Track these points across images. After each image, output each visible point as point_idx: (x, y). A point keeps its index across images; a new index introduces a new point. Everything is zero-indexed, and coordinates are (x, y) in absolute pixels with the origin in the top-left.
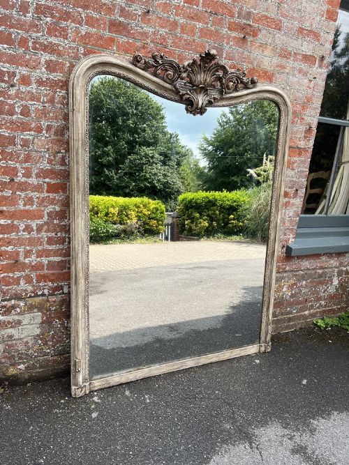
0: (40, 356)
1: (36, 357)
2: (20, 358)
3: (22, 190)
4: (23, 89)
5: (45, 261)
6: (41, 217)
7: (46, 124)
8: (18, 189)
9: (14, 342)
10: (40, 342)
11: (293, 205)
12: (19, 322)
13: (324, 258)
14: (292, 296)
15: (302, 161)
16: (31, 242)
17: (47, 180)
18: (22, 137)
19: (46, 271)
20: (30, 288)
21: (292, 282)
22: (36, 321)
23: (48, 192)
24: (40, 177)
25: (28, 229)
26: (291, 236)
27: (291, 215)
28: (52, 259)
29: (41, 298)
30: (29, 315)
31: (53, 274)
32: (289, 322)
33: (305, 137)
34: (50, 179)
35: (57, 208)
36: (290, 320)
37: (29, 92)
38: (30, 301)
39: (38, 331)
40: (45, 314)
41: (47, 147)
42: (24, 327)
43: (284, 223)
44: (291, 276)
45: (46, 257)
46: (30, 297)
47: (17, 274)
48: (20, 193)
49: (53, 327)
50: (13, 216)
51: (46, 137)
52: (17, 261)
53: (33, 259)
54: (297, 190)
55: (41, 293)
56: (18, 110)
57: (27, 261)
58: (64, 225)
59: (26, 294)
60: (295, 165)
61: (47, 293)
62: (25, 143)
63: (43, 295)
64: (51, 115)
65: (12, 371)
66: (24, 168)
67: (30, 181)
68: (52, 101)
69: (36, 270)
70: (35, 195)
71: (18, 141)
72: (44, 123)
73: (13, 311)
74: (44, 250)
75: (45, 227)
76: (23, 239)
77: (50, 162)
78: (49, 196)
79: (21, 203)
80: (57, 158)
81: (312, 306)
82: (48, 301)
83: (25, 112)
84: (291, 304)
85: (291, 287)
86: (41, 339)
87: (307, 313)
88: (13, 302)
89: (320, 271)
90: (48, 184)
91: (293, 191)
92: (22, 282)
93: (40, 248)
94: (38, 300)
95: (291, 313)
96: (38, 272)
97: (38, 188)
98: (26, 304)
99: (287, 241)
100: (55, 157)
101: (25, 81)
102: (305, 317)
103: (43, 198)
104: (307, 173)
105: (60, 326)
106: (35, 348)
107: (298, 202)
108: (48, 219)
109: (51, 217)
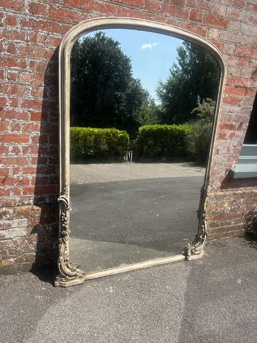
0: (27, 253)
1: (23, 253)
2: (11, 254)
3: (10, 118)
4: (9, 28)
5: (30, 177)
6: (27, 141)
7: (30, 60)
8: (7, 116)
9: (6, 241)
10: (27, 241)
11: (238, 136)
12: (9, 226)
14: (232, 210)
15: (248, 99)
16: (18, 161)
17: (31, 109)
18: (9, 71)
19: (31, 186)
20: (18, 199)
21: (232, 199)
22: (23, 225)
23: (32, 119)
24: (25, 107)
25: (16, 150)
26: (234, 162)
27: (235, 144)
28: (36, 175)
29: (27, 207)
30: (17, 220)
31: (37, 188)
32: (227, 230)
33: (252, 78)
34: (34, 108)
35: (40, 134)
37: (14, 31)
38: (18, 209)
39: (25, 233)
40: (30, 220)
41: (30, 80)
42: (13, 229)
43: (228, 150)
44: (232, 194)
45: (31, 174)
46: (18, 205)
47: (8, 187)
48: (8, 120)
49: (37, 230)
50: (3, 139)
51: (30, 72)
52: (7, 176)
53: (20, 175)
54: (241, 124)
55: (27, 202)
56: (5, 47)
57: (15, 176)
58: (45, 148)
59: (15, 203)
60: (241, 103)
61: (32, 203)
62: (12, 77)
63: (29, 204)
64: (34, 52)
65: (4, 263)
66: (11, 99)
67: (17, 110)
68: (34, 39)
69: (23, 184)
70: (21, 122)
71: (5, 74)
72: (28, 60)
73: (4, 217)
74: (29, 169)
75: (30, 150)
76: (12, 158)
77: (33, 94)
78: (33, 124)
79: (9, 128)
80: (40, 91)
82: (33, 209)
83: (11, 49)
84: (230, 217)
85: (231, 203)
86: (27, 239)
87: (242, 224)
88: (4, 209)
89: (256, 191)
90: (32, 113)
91: (238, 124)
92: (11, 194)
93: (26, 166)
94: (24, 208)
95: (230, 224)
96: (25, 186)
97: (24, 116)
98: (14, 212)
99: (230, 166)
100: (37, 90)
101: (11, 21)
102: (240, 227)
103: (28, 124)
104: (251, 109)
105: (42, 229)
106: (23, 246)
107: (242, 134)
108: (32, 143)
109: (35, 141)
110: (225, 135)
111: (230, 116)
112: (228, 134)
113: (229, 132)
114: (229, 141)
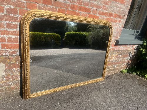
0: (6, 86)
1: (3, 86)
5: (6, 37)
6: (3, 11)
10: (5, 79)
11: (122, 22)
13: (128, 46)
14: (115, 61)
19: (7, 43)
21: (117, 55)
22: (2, 69)
26: (119, 36)
27: (120, 26)
28: (10, 36)
29: (5, 57)
31: (11, 45)
32: (113, 71)
35: (12, 7)
36: (113, 70)
39: (4, 74)
40: (7, 65)
43: (117, 30)
44: (117, 52)
45: (7, 35)
49: (12, 72)
54: (124, 15)
55: (5, 54)
61: (8, 55)
74: (5, 31)
75: (5, 18)
81: (121, 65)
82: (9, 58)
84: (115, 64)
85: (116, 57)
86: (6, 78)
87: (119, 67)
89: (127, 51)
91: (122, 15)
93: (3, 29)
94: (2, 57)
95: (114, 67)
96: (3, 43)
99: (117, 38)
102: (118, 69)
104: (129, 8)
105: (15, 71)
106: (3, 82)
107: (124, 21)
108: (7, 13)
109: (9, 12)
110: (116, 21)
111: (120, 10)
112: (118, 21)
113: (119, 19)
114: (118, 24)
